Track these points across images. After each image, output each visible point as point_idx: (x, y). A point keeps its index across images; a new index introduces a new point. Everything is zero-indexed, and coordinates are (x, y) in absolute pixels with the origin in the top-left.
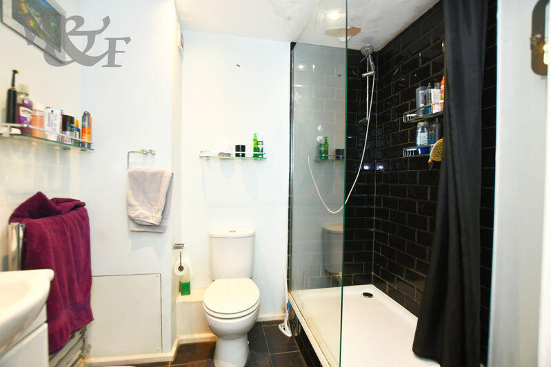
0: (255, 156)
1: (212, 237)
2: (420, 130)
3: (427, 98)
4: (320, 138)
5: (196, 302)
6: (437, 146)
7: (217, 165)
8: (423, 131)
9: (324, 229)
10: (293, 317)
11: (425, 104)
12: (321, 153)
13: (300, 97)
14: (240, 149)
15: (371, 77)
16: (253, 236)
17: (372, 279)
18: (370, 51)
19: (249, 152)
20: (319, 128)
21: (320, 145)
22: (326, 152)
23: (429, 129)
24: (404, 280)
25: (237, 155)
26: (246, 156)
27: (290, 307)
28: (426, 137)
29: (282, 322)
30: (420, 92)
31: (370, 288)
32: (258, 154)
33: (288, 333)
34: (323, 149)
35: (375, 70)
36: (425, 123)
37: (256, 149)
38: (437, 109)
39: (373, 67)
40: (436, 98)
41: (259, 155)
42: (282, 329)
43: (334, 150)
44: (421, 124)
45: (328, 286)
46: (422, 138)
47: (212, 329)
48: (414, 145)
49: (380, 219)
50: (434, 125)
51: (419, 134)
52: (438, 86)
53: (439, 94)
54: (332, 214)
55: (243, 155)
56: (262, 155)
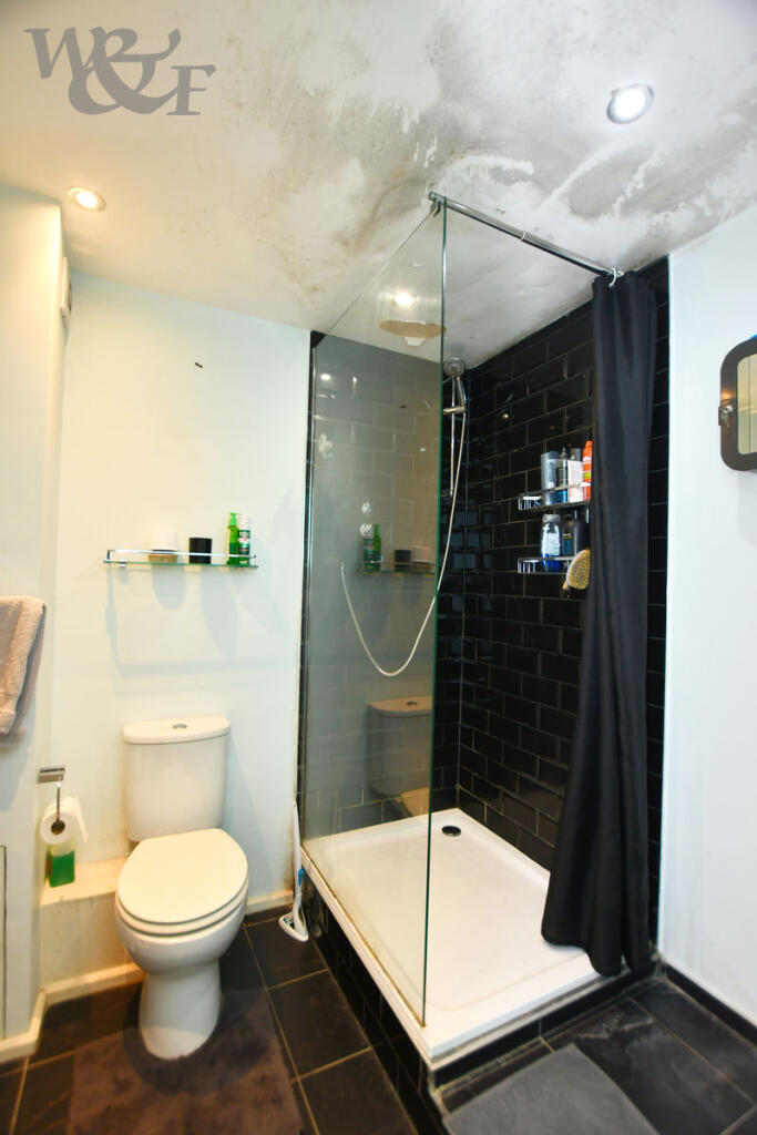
0: (233, 563)
1: (130, 745)
2: (546, 528)
3: (559, 475)
4: (366, 529)
5: (91, 899)
6: (578, 563)
7: (144, 580)
8: (551, 530)
9: (369, 707)
10: (311, 895)
11: (558, 484)
12: (366, 557)
13: (330, 444)
14: (201, 546)
15: (459, 415)
16: (226, 734)
17: (458, 797)
18: (460, 370)
19: (219, 554)
20: (365, 508)
21: (366, 541)
22: (376, 555)
23: (564, 529)
24: (517, 798)
25: (193, 560)
26: (213, 561)
27: (305, 877)
28: (557, 541)
29: (286, 910)
30: (548, 462)
31: (454, 817)
32: (240, 557)
33: (300, 934)
34: (370, 549)
35: (466, 405)
36: (556, 516)
37: (235, 547)
38: (576, 496)
39: (464, 399)
40: (576, 478)
41: (239, 559)
42: (287, 927)
43: (392, 551)
44: (549, 518)
45: (377, 821)
46: (550, 543)
47: (134, 956)
48: (537, 552)
49: (471, 684)
50: (571, 524)
51: (545, 534)
52: (579, 455)
53: (581, 471)
54: (386, 677)
55: (207, 561)
56: (248, 559)
